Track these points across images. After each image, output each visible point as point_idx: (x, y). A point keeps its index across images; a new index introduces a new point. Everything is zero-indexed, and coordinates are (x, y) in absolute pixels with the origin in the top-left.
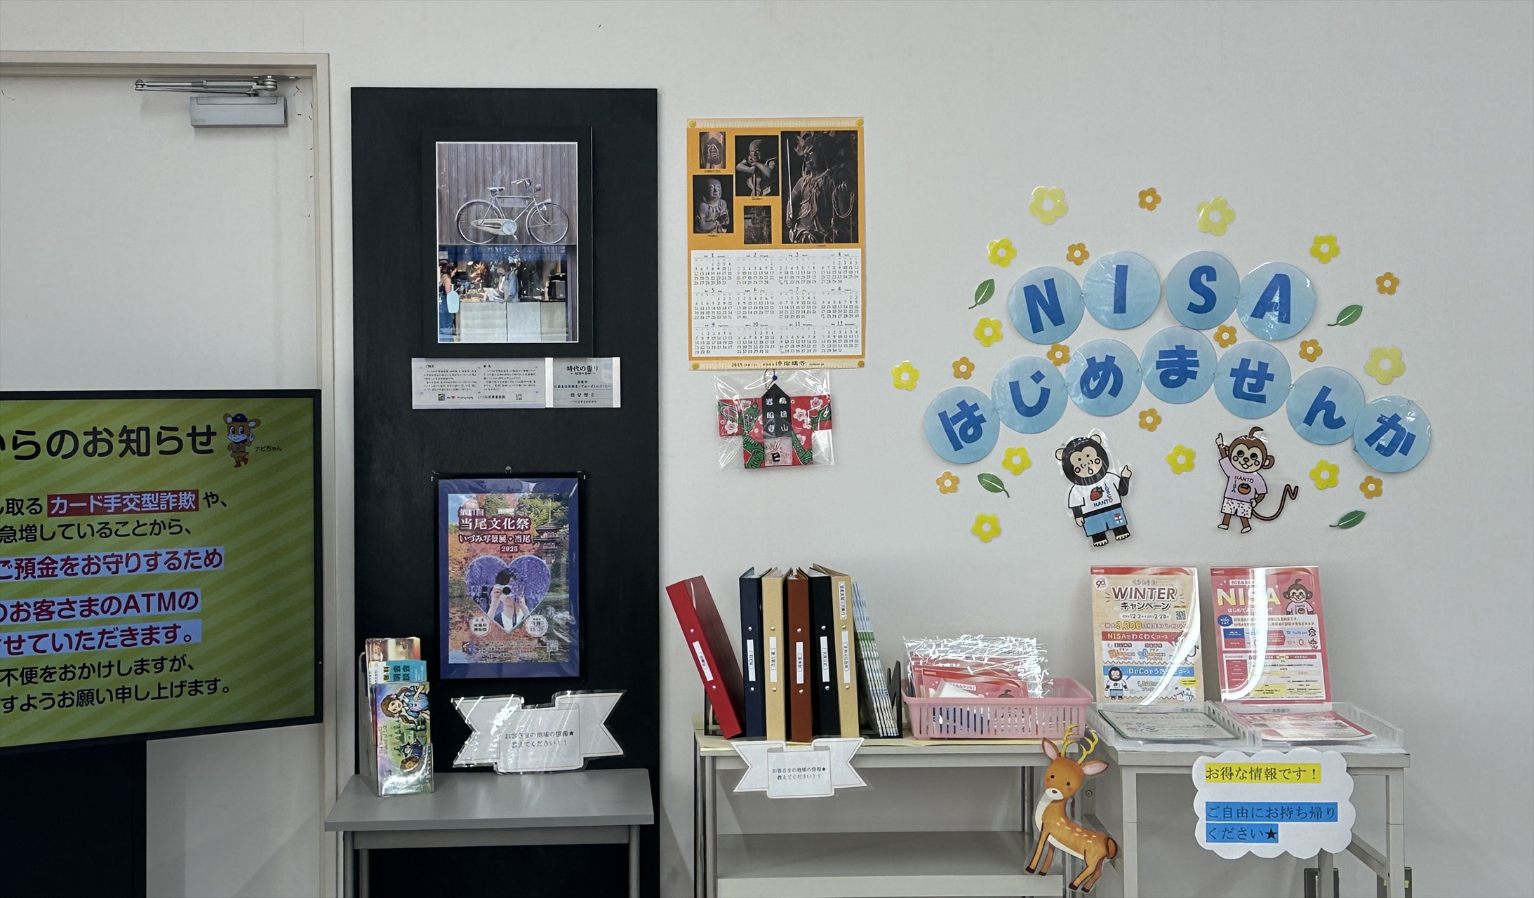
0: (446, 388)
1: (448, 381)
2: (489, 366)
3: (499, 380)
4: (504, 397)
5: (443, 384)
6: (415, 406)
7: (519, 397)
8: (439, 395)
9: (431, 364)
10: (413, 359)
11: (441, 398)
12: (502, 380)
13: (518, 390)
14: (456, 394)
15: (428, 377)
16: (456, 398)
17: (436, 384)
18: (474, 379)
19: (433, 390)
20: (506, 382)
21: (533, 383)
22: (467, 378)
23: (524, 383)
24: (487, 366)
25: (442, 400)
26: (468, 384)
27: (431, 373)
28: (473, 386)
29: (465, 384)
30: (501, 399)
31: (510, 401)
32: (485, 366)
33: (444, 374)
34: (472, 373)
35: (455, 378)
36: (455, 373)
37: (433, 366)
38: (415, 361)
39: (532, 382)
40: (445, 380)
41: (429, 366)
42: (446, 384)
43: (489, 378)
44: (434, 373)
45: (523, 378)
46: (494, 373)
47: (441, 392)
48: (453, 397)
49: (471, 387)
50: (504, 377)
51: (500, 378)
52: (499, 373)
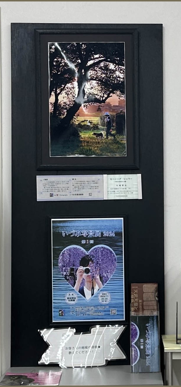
0: (54, 190)
1: (55, 187)
2: (75, 179)
3: (80, 186)
4: (83, 194)
5: (52, 189)
6: (38, 200)
7: (90, 194)
8: (50, 194)
9: (46, 178)
10: (37, 176)
11: (51, 195)
12: (82, 186)
13: (90, 191)
14: (59, 193)
15: (45, 185)
16: (59, 195)
17: (49, 188)
18: (68, 185)
19: (47, 191)
20: (84, 187)
21: (97, 188)
22: (64, 186)
23: (93, 188)
24: (74, 179)
25: (52, 196)
26: (65, 188)
27: (46, 183)
28: (67, 189)
29: (63, 189)
30: (82, 196)
31: (86, 197)
32: (73, 179)
33: (53, 183)
34: (66, 183)
35: (58, 185)
36: (58, 183)
37: (47, 179)
38: (38, 177)
39: (97, 186)
40: (53, 187)
41: (45, 180)
42: (54, 189)
43: (76, 185)
44: (48, 183)
45: (92, 185)
46: (78, 183)
47: (51, 193)
48: (57, 195)
49: (67, 190)
50: (83, 184)
51: (81, 185)
52: (80, 183)
